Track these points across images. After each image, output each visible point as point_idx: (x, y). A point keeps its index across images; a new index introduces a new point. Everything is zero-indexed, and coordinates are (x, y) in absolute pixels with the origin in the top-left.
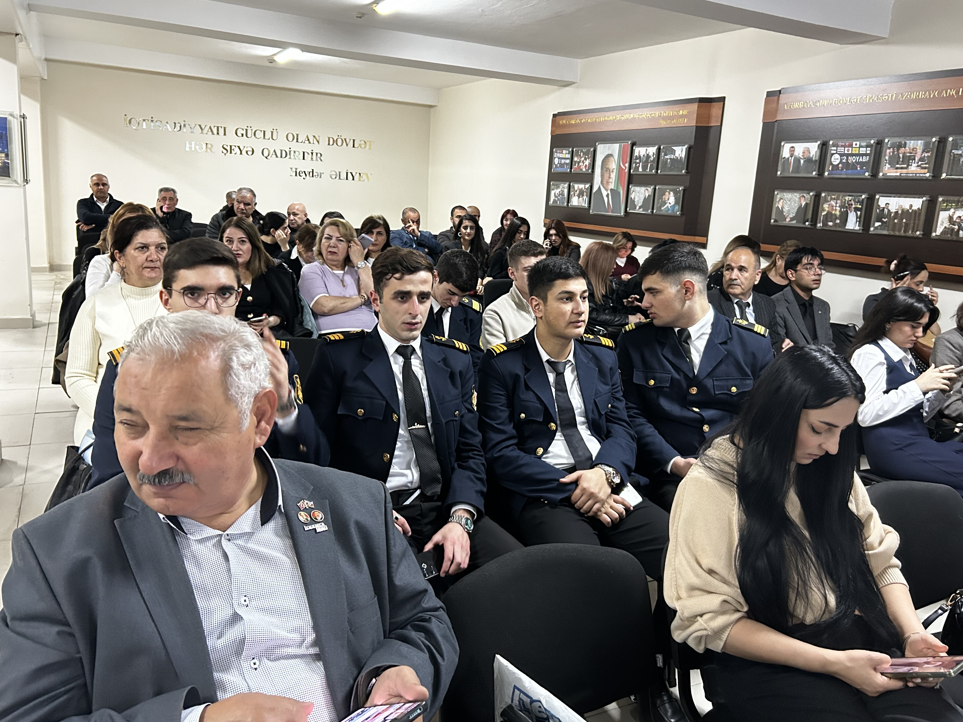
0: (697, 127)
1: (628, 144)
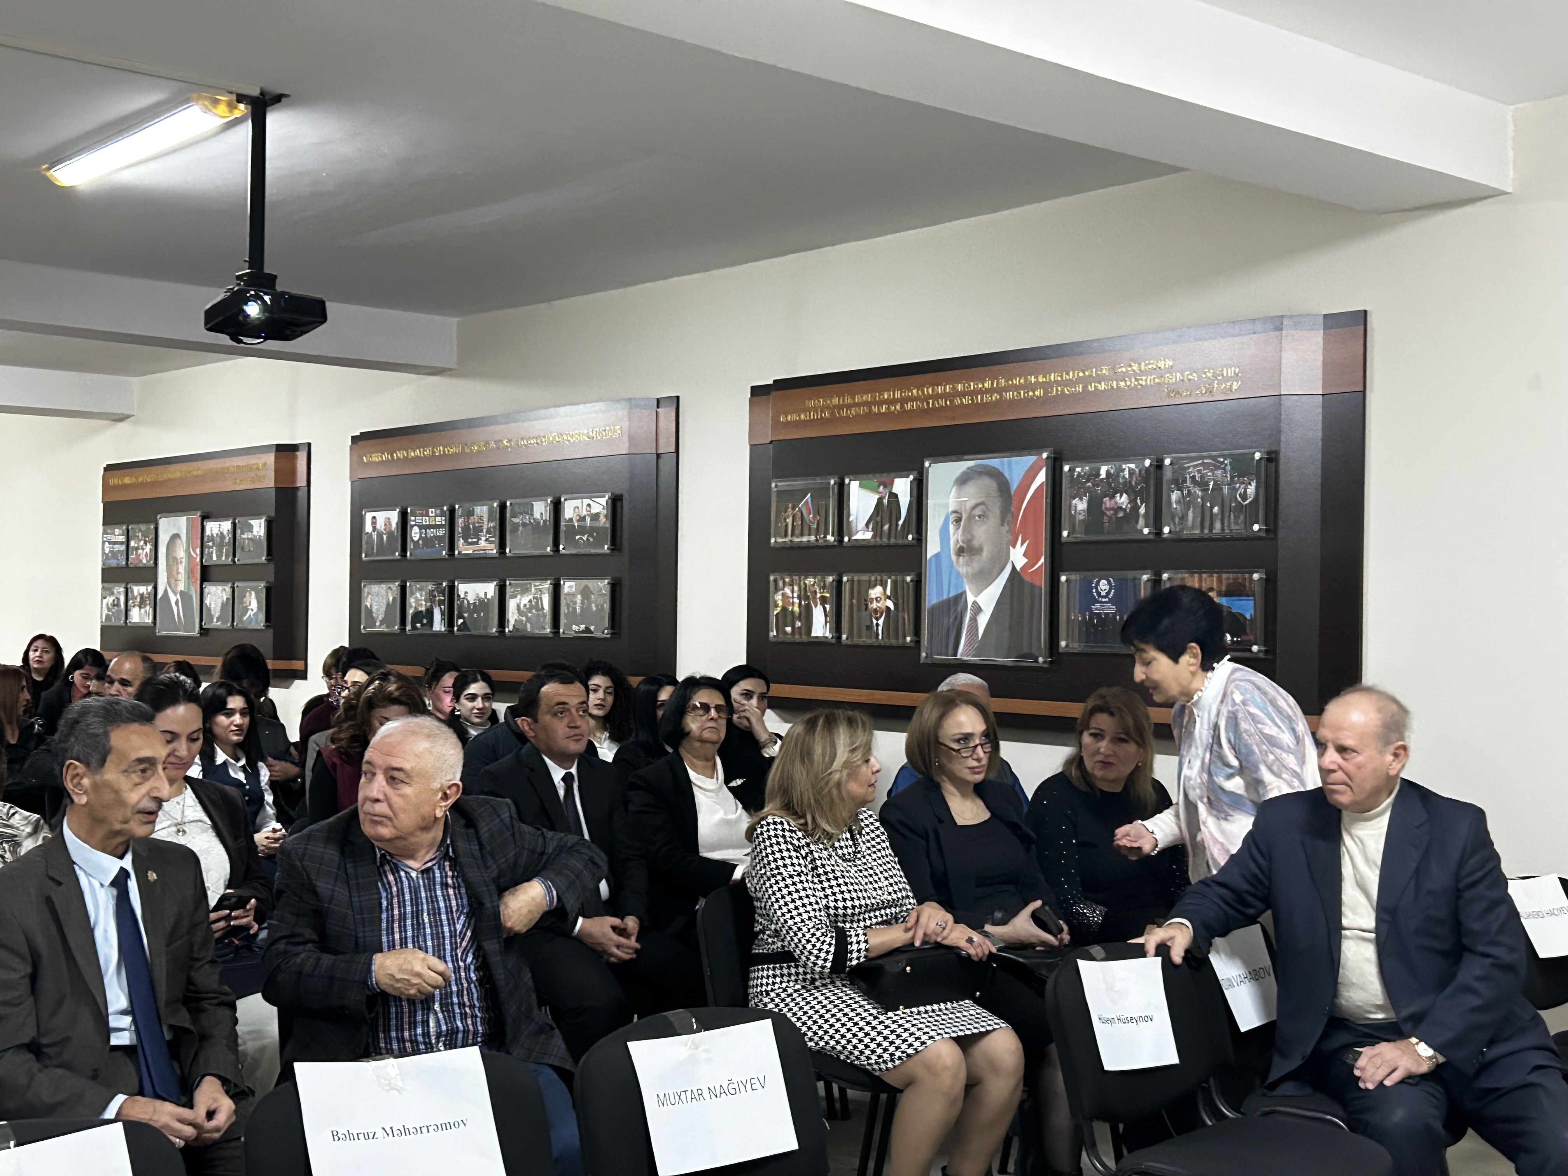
1: (197, 516)
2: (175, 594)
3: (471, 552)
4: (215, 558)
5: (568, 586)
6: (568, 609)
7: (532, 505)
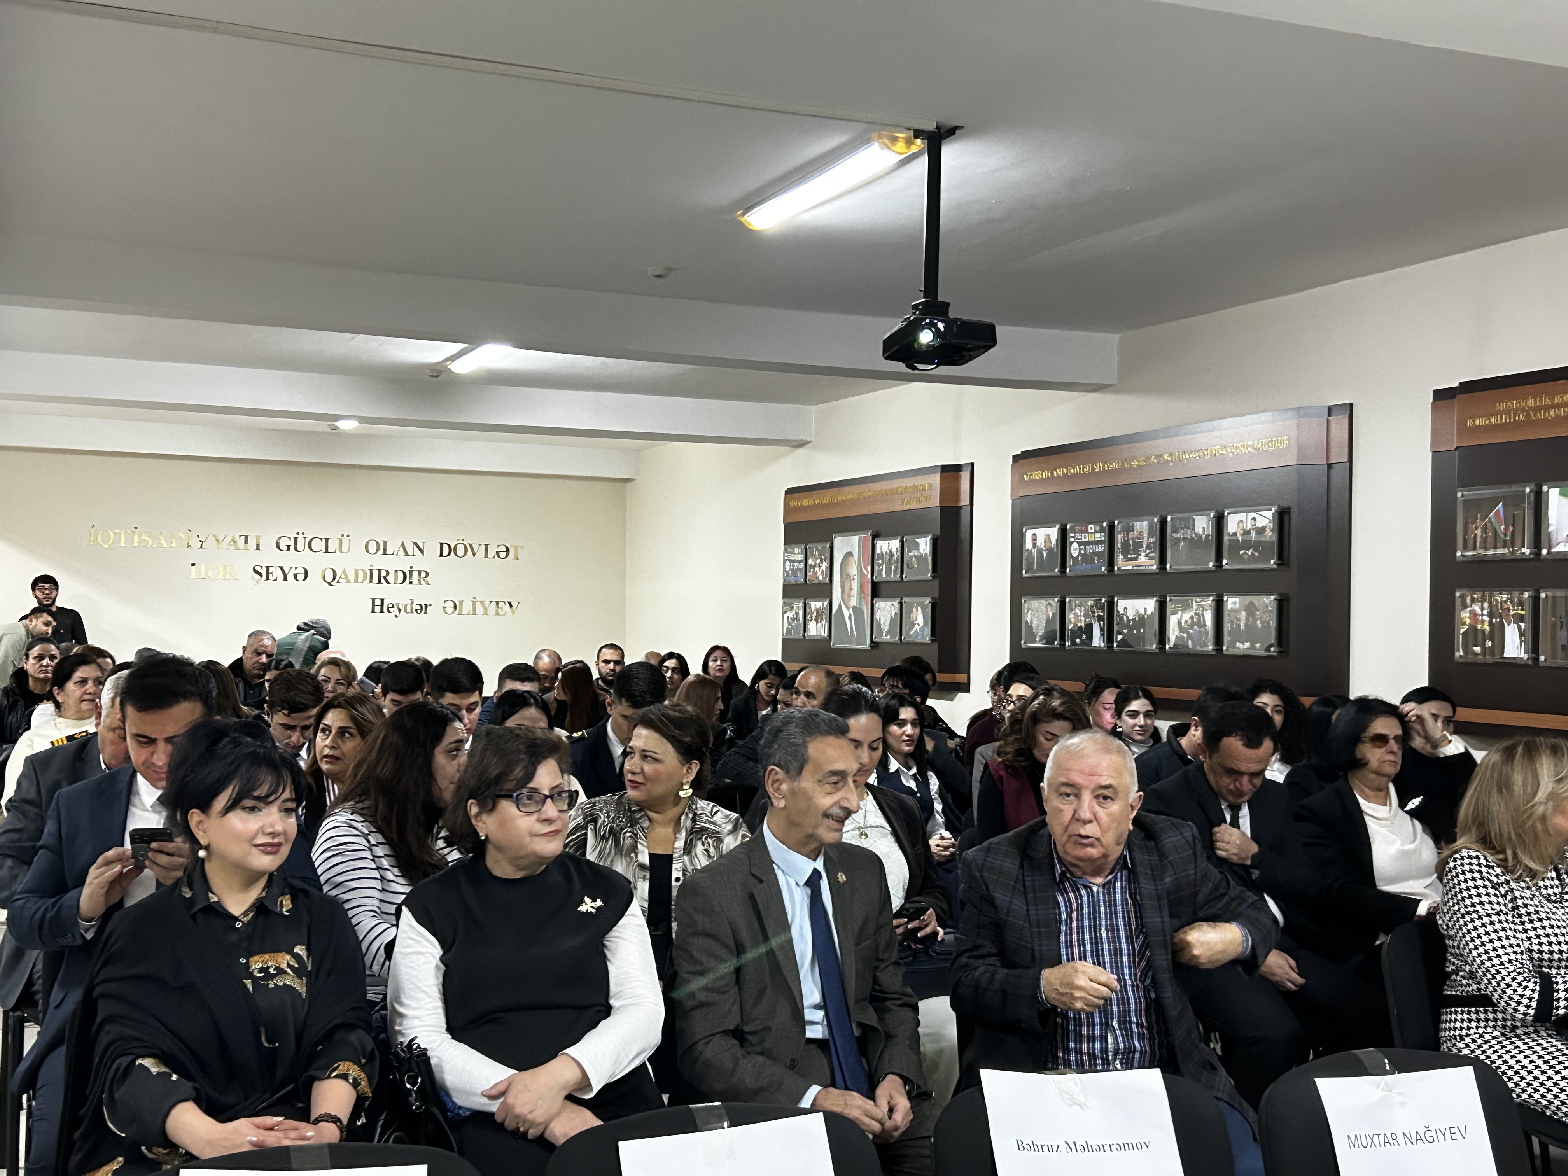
0: (942, 508)
1: (868, 535)
2: (848, 608)
3: (1130, 568)
4: (884, 575)
5: (1232, 602)
6: (1232, 626)
7: (1194, 520)
